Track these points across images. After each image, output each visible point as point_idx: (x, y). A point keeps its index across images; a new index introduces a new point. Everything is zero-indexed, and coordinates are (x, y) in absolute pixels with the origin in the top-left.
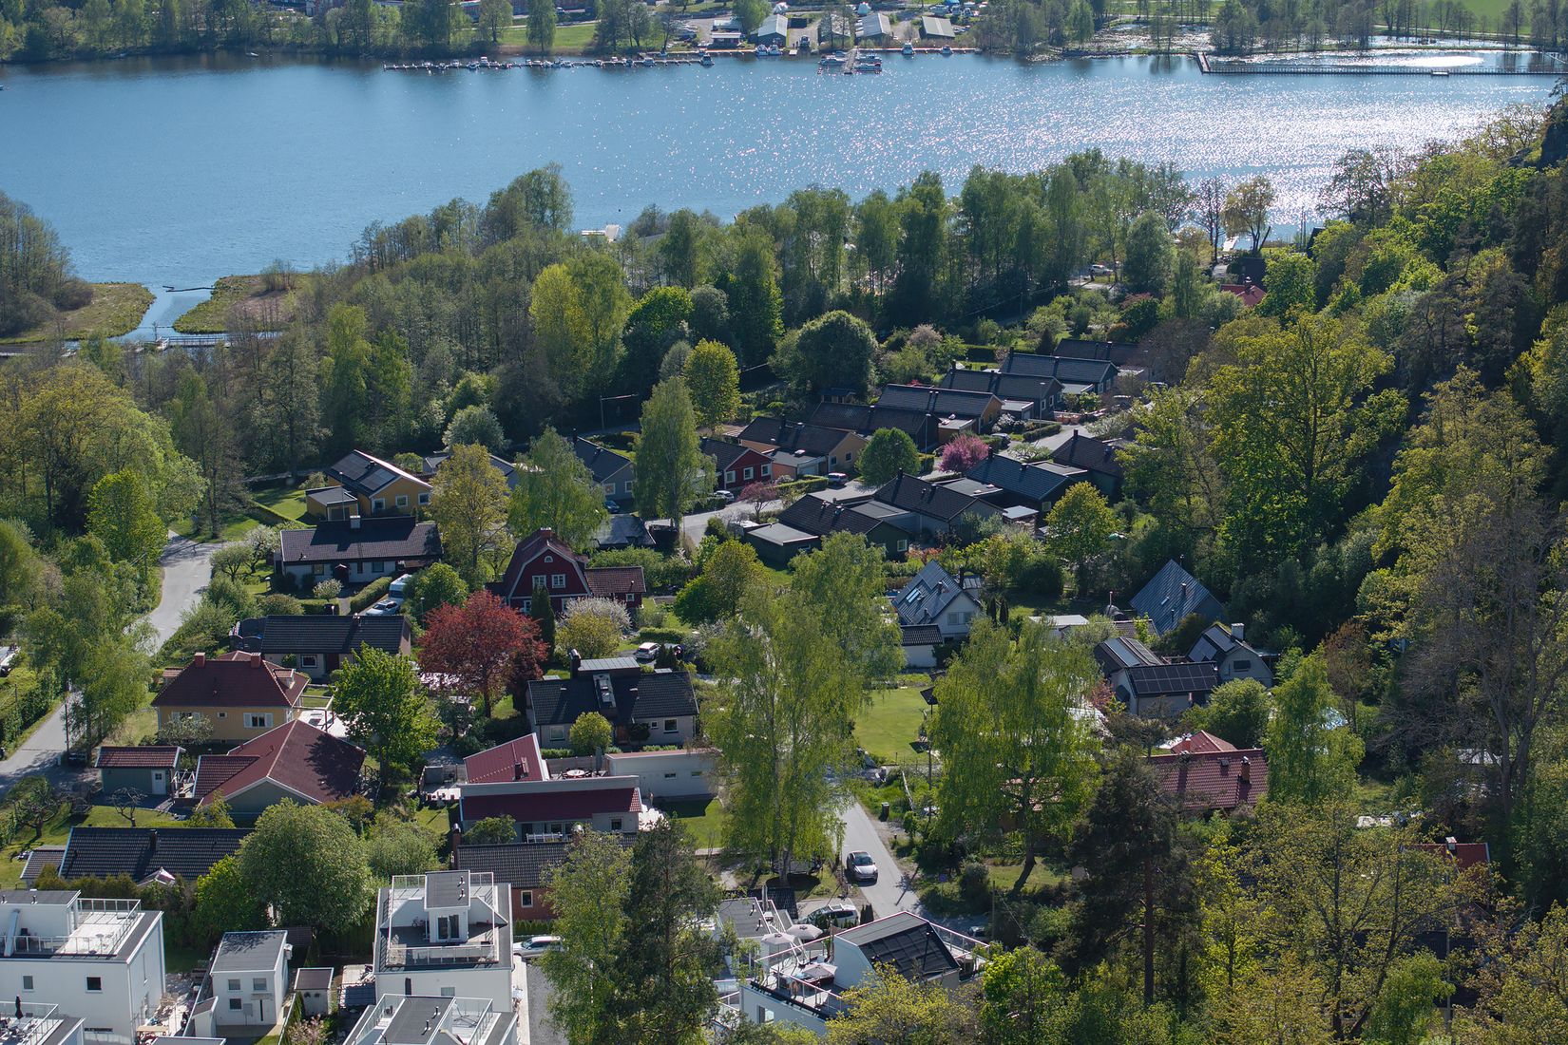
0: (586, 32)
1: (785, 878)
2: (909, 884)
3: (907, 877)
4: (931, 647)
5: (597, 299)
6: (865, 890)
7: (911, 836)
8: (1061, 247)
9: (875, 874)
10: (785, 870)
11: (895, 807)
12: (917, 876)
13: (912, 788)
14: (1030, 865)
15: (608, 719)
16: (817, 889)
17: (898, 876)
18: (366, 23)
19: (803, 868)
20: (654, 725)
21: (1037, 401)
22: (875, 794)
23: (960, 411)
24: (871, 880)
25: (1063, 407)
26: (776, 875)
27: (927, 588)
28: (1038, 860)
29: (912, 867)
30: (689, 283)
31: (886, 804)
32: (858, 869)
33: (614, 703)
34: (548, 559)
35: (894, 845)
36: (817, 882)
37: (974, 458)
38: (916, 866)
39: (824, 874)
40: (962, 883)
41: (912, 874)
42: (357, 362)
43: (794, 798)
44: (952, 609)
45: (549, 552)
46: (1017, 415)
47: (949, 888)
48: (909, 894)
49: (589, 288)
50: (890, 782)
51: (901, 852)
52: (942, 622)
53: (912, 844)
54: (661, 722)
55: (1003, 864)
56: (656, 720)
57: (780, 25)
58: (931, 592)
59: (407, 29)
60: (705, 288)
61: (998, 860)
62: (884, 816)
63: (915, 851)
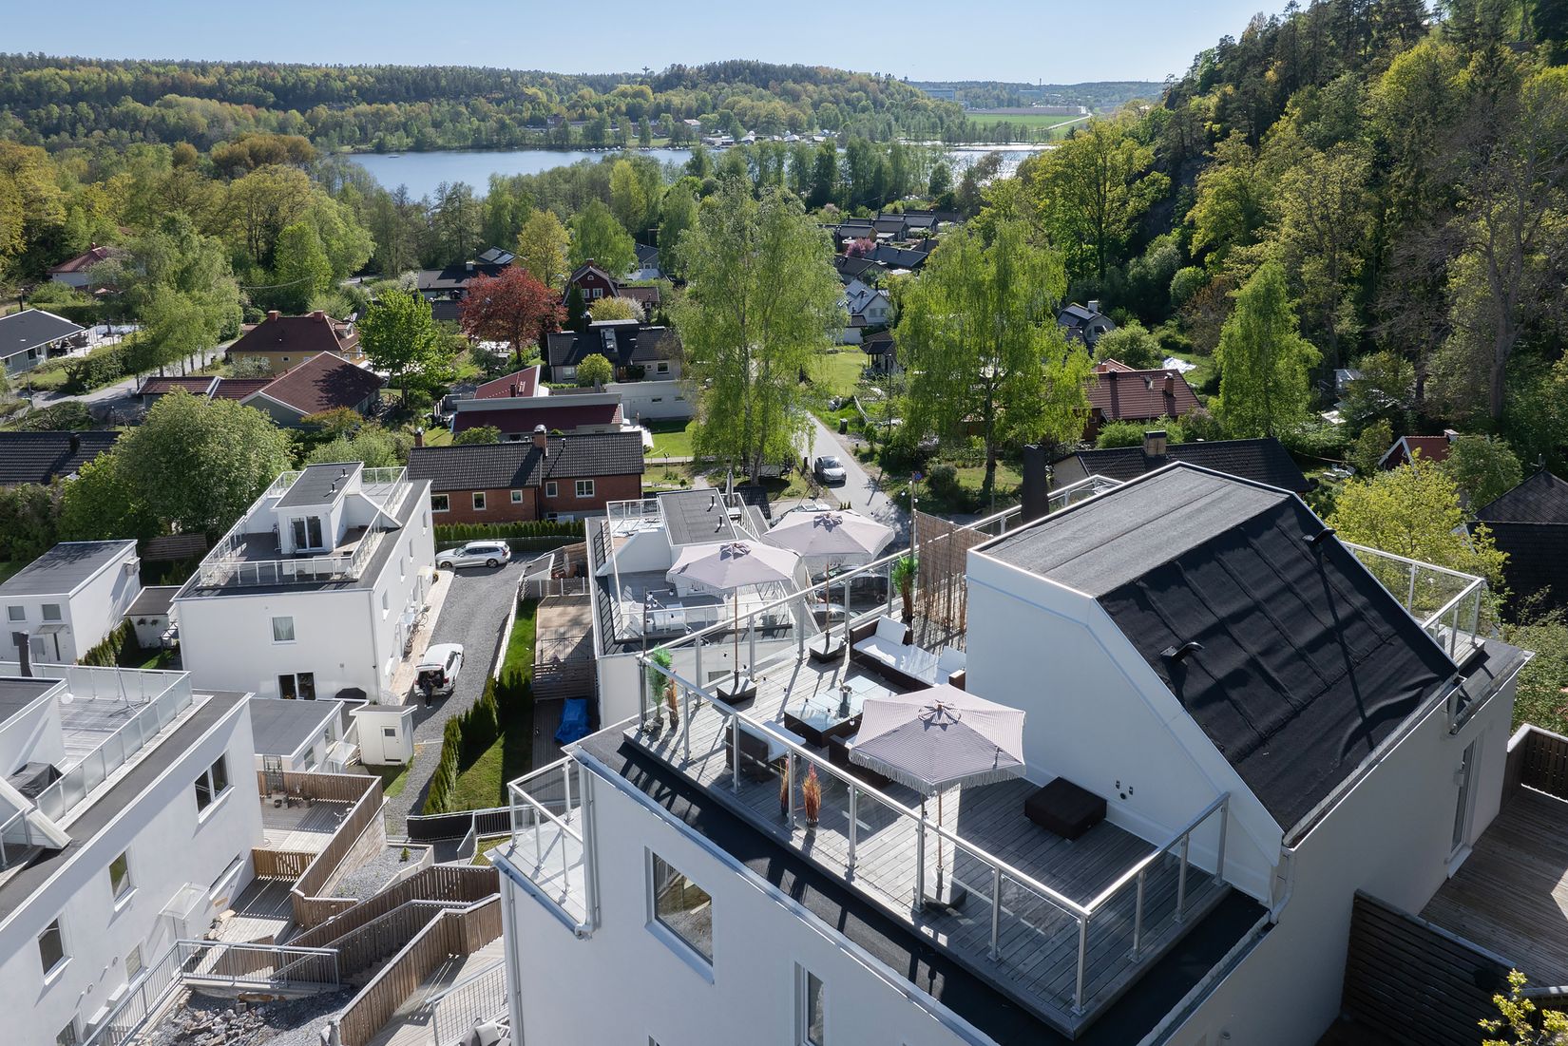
0: (666, 141)
1: (756, 481)
2: (877, 485)
3: (873, 480)
4: (859, 329)
5: (646, 179)
6: (834, 491)
7: (871, 444)
8: (895, 181)
9: (844, 476)
10: (756, 471)
11: (851, 423)
12: (883, 478)
13: (865, 408)
14: (991, 467)
15: (610, 361)
16: (788, 491)
17: (865, 478)
18: (567, 134)
19: (774, 471)
20: (649, 367)
21: (897, 233)
22: (833, 415)
23: (854, 235)
24: (840, 482)
25: (911, 237)
26: (747, 478)
27: (852, 295)
28: (998, 463)
29: (876, 471)
30: (701, 176)
31: (845, 420)
32: (827, 471)
33: (616, 350)
34: (591, 278)
35: (856, 452)
36: (787, 484)
37: (867, 250)
38: (880, 469)
39: (794, 477)
40: (930, 483)
41: (877, 476)
42: (505, 206)
43: (765, 398)
44: (872, 306)
45: (591, 273)
46: (886, 239)
47: (916, 487)
48: (879, 494)
49: (643, 173)
50: (844, 405)
51: (864, 458)
52: (866, 313)
53: (872, 452)
54: (655, 365)
55: (964, 466)
56: (650, 363)
57: (752, 138)
58: (856, 297)
59: (586, 136)
60: (710, 177)
61: (960, 463)
62: (843, 430)
63: (876, 457)
